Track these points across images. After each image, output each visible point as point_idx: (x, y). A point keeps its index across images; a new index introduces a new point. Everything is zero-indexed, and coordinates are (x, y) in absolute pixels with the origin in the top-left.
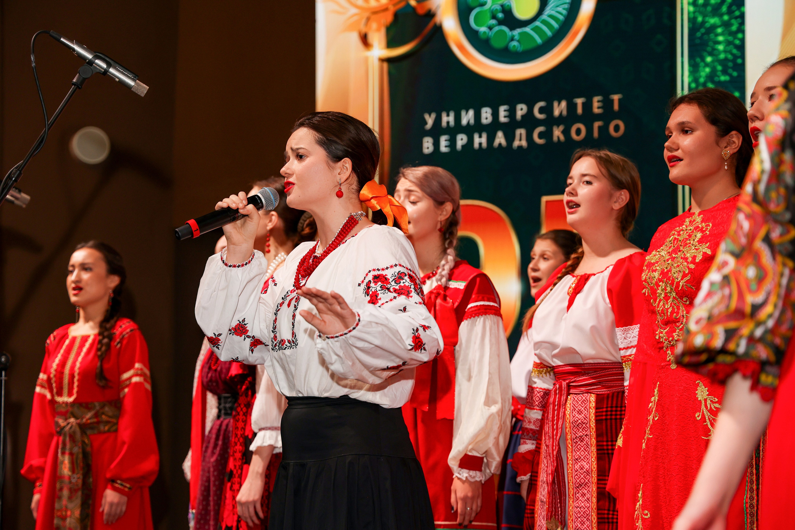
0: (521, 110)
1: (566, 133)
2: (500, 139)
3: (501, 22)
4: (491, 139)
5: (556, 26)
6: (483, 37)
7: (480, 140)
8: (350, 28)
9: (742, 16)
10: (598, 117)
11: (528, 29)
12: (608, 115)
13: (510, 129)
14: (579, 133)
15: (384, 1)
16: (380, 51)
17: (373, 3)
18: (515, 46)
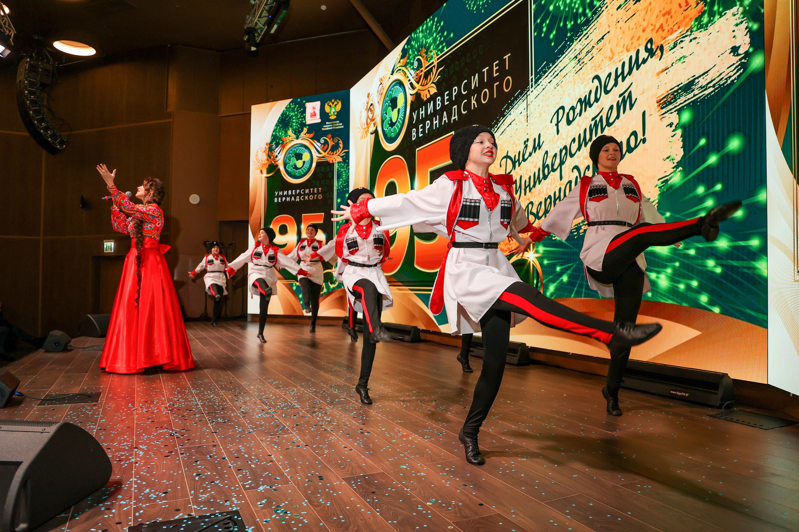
0: (298, 191)
1: (308, 197)
2: (293, 199)
3: (294, 168)
4: (291, 199)
5: (307, 169)
6: (289, 172)
7: (288, 199)
8: (258, 169)
9: (349, 169)
10: (316, 194)
11: (300, 170)
12: (318, 193)
13: (295, 196)
14: (311, 198)
15: (266, 162)
16: (265, 175)
17: (264, 162)
18: (297, 175)
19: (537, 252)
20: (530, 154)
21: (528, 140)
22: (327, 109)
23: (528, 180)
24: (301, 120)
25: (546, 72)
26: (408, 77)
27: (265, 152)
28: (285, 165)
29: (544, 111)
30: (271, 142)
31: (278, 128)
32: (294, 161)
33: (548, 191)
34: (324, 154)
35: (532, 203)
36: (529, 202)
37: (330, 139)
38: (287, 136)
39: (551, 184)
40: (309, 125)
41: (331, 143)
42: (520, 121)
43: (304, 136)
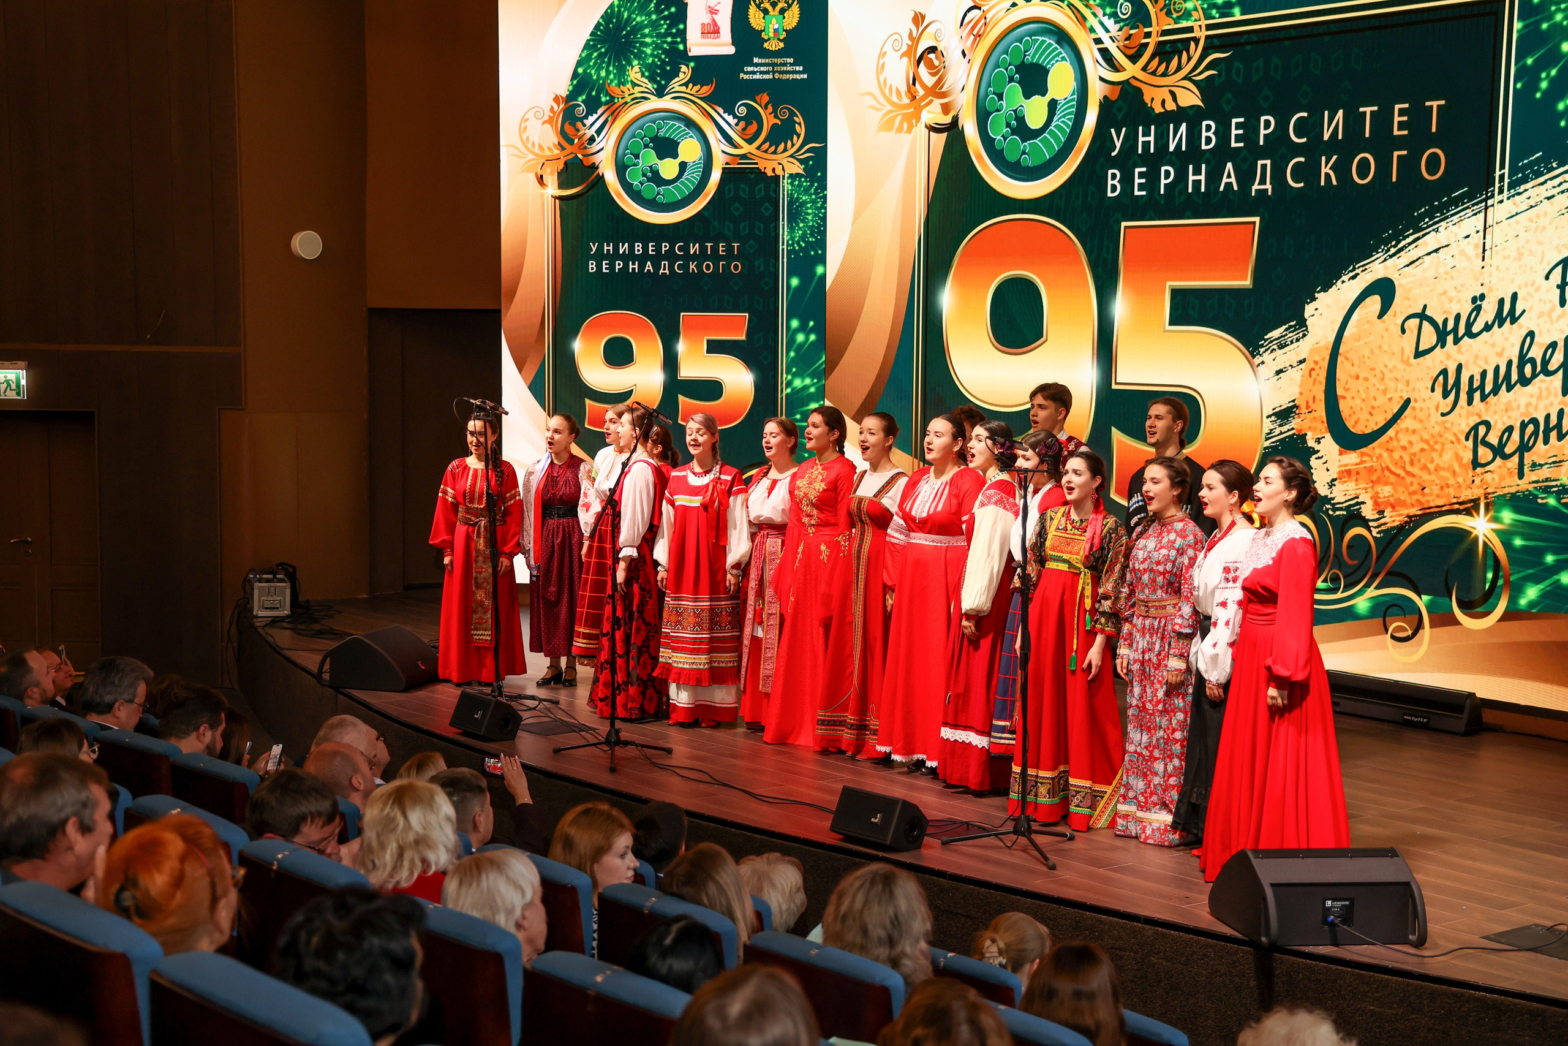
0: (665, 247)
1: (699, 266)
2: (649, 266)
3: (649, 180)
4: (642, 266)
5: (692, 187)
6: (636, 189)
7: (633, 266)
8: (528, 170)
9: (825, 197)
10: (722, 258)
11: (670, 187)
12: (730, 256)
13: (656, 260)
14: (708, 268)
15: (557, 152)
16: (552, 189)
17: (547, 153)
18: (660, 199)
19: (1495, 519)
20: (1488, 328)
21: (1482, 297)
22: (755, 18)
23: (1477, 377)
24: (669, 39)
25: (1539, 174)
26: (1092, 30)
27: (550, 121)
28: (621, 169)
29: (1530, 251)
30: (572, 96)
31: (595, 54)
32: (649, 157)
33: (1531, 409)
34: (746, 148)
35: (1487, 424)
36: (1478, 421)
37: (766, 108)
38: (624, 84)
39: (1540, 397)
40: (697, 59)
41: (768, 120)
42: (1462, 253)
43: (683, 89)
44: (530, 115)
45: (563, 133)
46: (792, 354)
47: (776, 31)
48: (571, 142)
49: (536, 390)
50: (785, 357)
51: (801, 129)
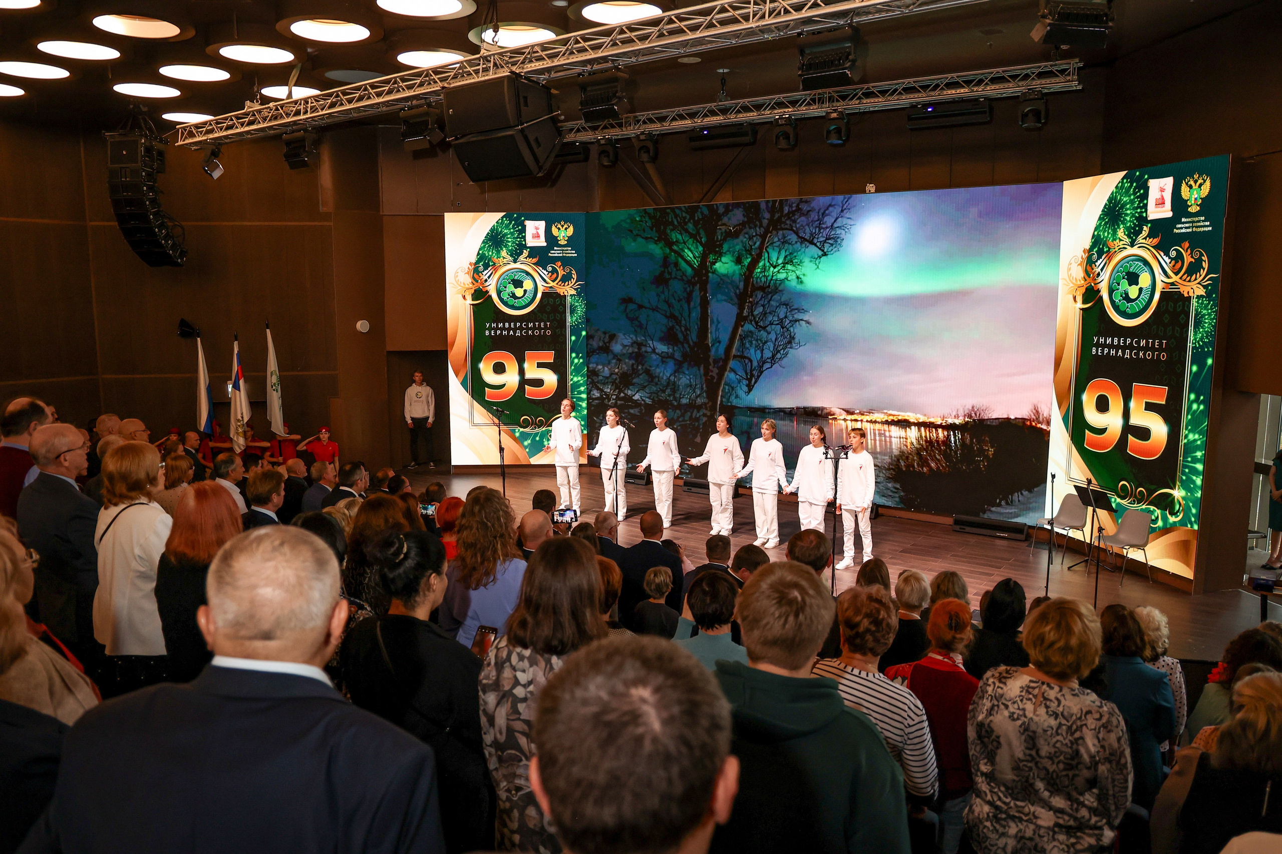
0: (518, 324)
1: (533, 332)
2: (511, 332)
3: (511, 297)
4: (508, 333)
5: (529, 300)
6: (505, 301)
7: (505, 333)
8: (458, 293)
10: (543, 329)
11: (521, 300)
12: (546, 328)
13: (515, 330)
14: (537, 333)
15: (471, 286)
16: (469, 301)
17: (467, 286)
18: (516, 305)
22: (555, 231)
24: (519, 240)
27: (468, 273)
28: (499, 293)
30: (477, 262)
31: (487, 246)
32: (511, 288)
34: (552, 284)
37: (560, 268)
38: (499, 258)
41: (561, 273)
43: (525, 260)
44: (459, 271)
45: (473, 278)
46: (573, 367)
47: (564, 237)
48: (477, 281)
49: (464, 384)
50: (570, 369)
51: (575, 276)
